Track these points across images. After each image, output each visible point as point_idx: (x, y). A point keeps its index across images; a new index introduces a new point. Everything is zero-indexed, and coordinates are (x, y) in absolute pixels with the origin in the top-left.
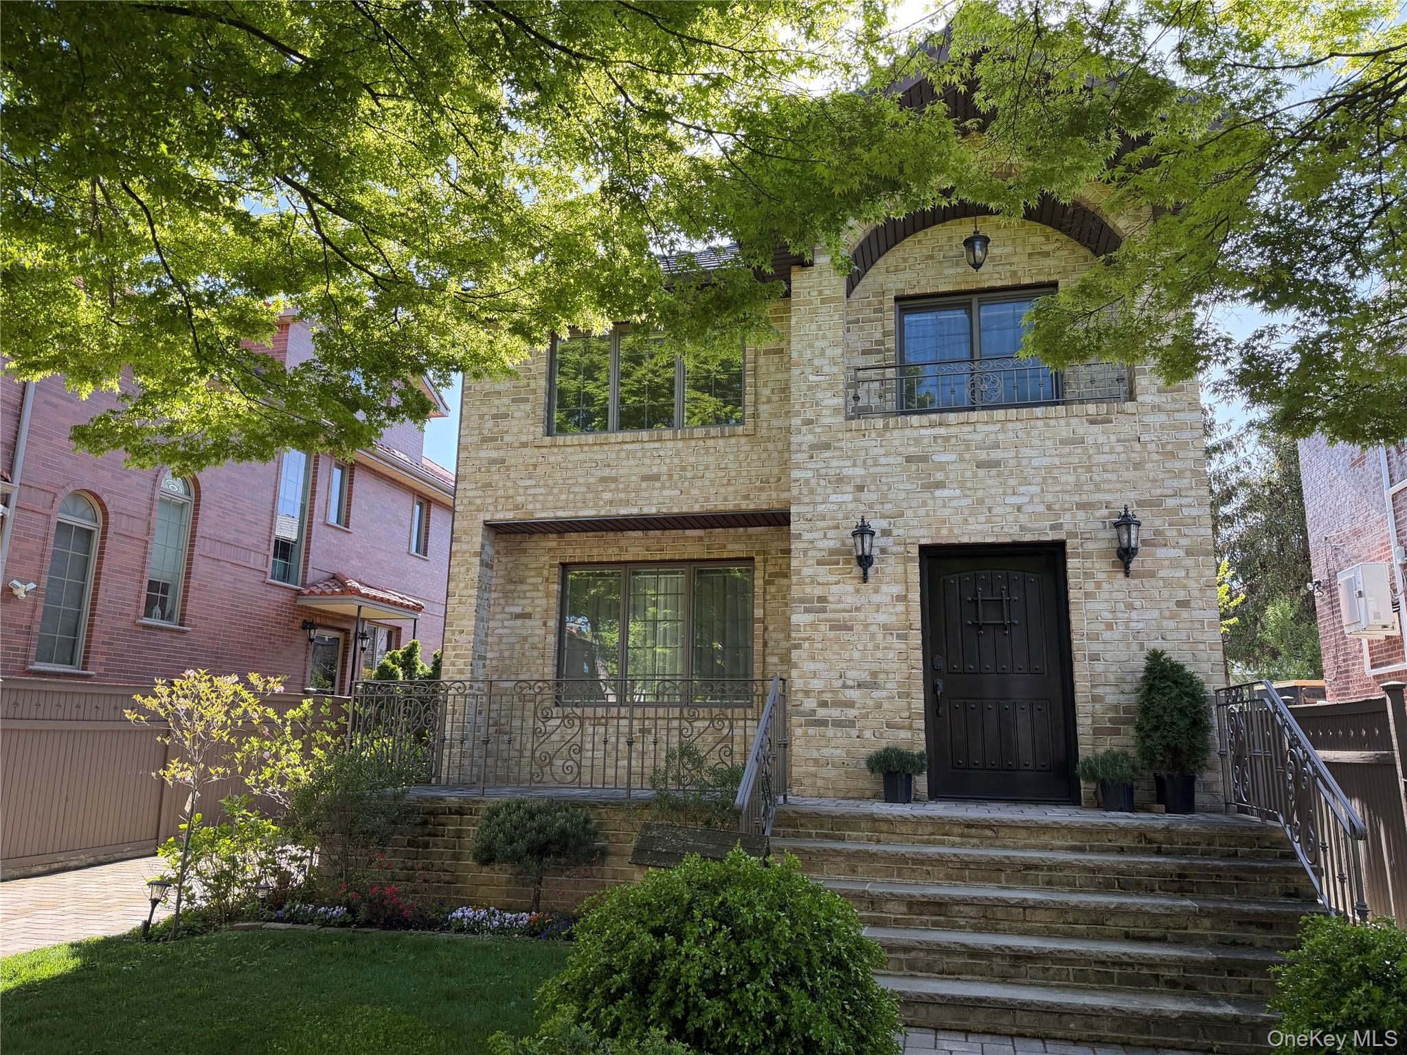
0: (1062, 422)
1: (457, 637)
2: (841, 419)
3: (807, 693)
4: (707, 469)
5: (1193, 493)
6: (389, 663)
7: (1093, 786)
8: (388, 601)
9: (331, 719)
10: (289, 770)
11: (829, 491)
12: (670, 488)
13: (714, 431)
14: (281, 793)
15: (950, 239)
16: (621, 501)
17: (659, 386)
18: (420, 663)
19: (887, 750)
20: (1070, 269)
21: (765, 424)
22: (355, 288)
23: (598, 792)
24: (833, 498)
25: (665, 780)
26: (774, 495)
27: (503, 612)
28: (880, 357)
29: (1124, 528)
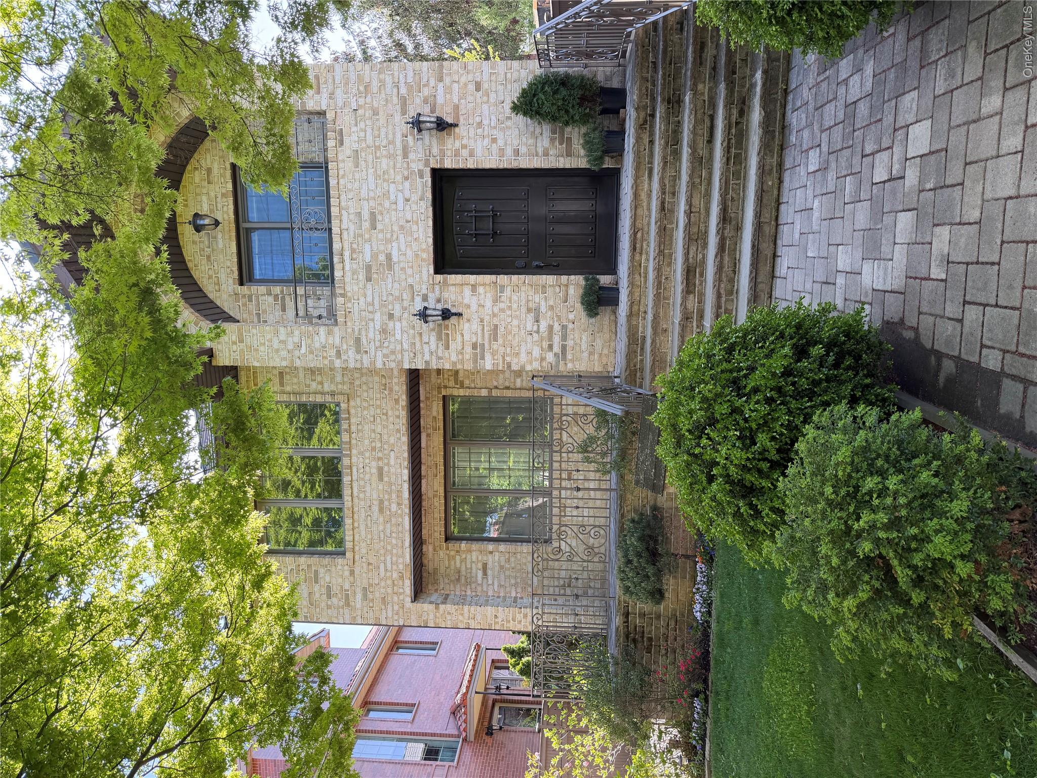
0: (341, 165)
1: (499, 620)
2: (336, 329)
3: (543, 359)
4: (374, 431)
5: (396, 74)
6: (518, 668)
7: (607, 159)
8: (472, 671)
9: (559, 715)
10: (597, 744)
11: (392, 339)
12: (389, 459)
13: (345, 426)
14: (613, 750)
15: (194, 242)
16: (398, 497)
17: (308, 467)
18: (519, 645)
19: (582, 304)
20: (221, 154)
21: (340, 386)
22: (222, 714)
23: (612, 511)
24: (398, 337)
25: (604, 464)
26: (395, 380)
27: (482, 585)
28: (287, 298)
29: (423, 126)
